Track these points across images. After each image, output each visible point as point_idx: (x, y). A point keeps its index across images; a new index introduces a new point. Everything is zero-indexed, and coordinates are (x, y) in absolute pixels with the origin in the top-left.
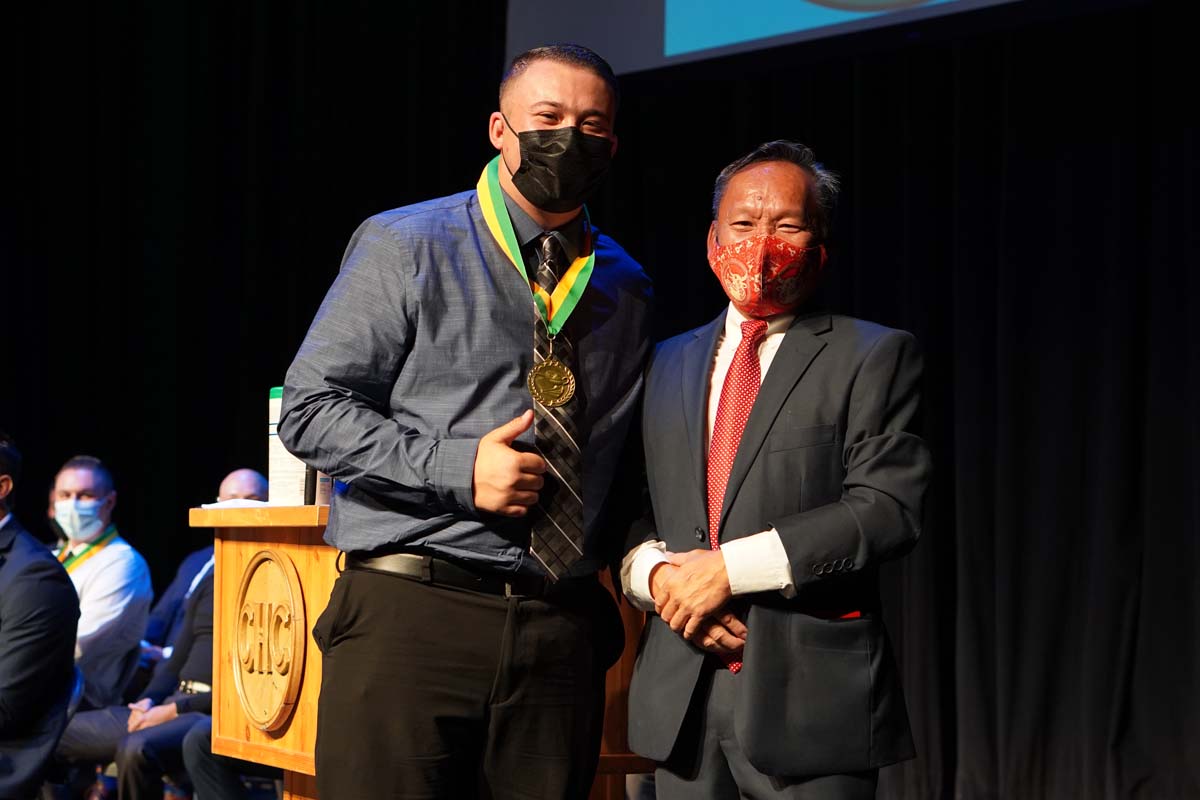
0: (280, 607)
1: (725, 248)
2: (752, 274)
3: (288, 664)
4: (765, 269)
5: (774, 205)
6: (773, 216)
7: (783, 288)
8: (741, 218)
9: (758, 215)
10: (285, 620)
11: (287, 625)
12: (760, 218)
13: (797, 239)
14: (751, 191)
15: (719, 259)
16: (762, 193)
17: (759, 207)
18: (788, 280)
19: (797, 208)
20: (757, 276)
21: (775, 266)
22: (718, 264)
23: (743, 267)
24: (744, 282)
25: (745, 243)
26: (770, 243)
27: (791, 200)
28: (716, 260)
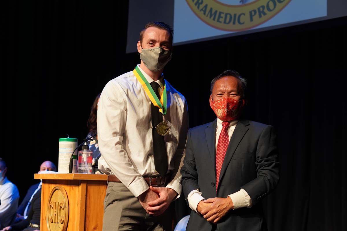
0: (61, 203)
1: (215, 102)
2: (224, 108)
3: (63, 220)
4: (227, 107)
5: (229, 89)
6: (229, 92)
7: (233, 112)
8: (219, 93)
9: (224, 92)
10: (63, 207)
11: (63, 209)
12: (225, 93)
13: (236, 98)
14: (222, 85)
15: (214, 105)
16: (225, 85)
17: (224, 89)
18: (234, 110)
19: (235, 89)
20: (225, 109)
21: (230, 106)
22: (213, 106)
23: (221, 107)
24: (222, 111)
25: (221, 100)
26: (229, 99)
27: (233, 87)
28: (212, 105)
